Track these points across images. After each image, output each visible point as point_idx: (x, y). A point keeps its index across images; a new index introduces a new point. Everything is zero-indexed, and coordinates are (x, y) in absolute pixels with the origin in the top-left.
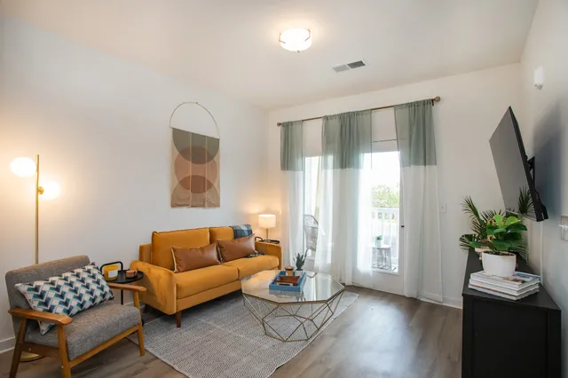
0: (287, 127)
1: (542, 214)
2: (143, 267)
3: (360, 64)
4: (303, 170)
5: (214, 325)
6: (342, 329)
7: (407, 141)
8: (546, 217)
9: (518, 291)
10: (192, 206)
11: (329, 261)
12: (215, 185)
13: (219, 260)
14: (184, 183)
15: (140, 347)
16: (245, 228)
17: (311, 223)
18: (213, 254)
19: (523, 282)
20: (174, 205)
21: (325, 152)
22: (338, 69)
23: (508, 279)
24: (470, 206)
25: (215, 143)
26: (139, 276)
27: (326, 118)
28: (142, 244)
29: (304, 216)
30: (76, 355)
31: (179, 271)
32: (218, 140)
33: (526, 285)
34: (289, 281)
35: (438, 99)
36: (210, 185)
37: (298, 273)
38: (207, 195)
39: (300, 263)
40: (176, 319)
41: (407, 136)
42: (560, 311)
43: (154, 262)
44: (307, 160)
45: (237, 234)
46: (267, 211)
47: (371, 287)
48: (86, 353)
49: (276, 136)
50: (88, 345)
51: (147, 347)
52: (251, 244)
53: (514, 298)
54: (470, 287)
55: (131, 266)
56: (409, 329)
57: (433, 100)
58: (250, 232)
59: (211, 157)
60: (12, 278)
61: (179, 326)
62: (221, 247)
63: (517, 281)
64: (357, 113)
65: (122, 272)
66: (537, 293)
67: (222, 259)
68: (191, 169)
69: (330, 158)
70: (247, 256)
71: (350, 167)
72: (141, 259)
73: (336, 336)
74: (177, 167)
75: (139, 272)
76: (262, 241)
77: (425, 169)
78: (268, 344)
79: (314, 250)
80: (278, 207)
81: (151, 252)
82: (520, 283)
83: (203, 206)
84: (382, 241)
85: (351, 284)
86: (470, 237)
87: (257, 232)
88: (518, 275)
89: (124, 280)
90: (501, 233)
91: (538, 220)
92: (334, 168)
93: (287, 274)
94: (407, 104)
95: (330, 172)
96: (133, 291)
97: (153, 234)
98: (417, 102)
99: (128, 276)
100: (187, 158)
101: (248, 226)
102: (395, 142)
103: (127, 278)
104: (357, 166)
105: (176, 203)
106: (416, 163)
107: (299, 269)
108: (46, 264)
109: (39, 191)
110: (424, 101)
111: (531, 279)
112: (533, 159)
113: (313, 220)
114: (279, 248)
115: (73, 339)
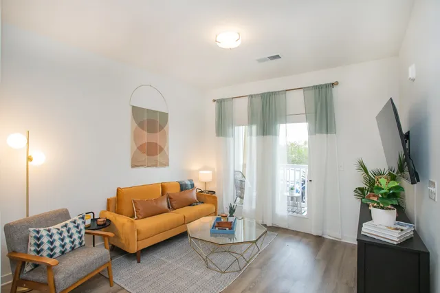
0: (220, 103)
1: (415, 178)
2: (111, 216)
3: (278, 57)
4: (233, 136)
5: (167, 260)
6: (265, 261)
7: (314, 115)
8: (418, 181)
9: (398, 238)
10: (148, 166)
11: (254, 207)
12: (165, 149)
13: (169, 208)
14: (141, 148)
15: (109, 280)
16: (189, 183)
17: (239, 177)
18: (165, 204)
19: (402, 230)
20: (133, 166)
21: (251, 123)
22: (260, 61)
23: (390, 228)
24: (362, 166)
25: (164, 116)
26: (108, 224)
27: (251, 96)
28: (109, 198)
29: (235, 171)
30: (61, 289)
31: (138, 218)
32: (167, 114)
33: (404, 233)
34: (224, 225)
35: (337, 83)
36: (162, 149)
37: (231, 219)
38: (159, 157)
39: (232, 211)
40: (136, 256)
41: (313, 111)
42: (428, 253)
43: (118, 212)
44: (236, 128)
45: (183, 187)
46: (205, 168)
47: (287, 227)
48: (69, 287)
49: (212, 109)
50: (70, 281)
51: (115, 279)
52: (194, 195)
53: (395, 243)
54: (362, 233)
55: (100, 214)
56: (317, 261)
57: (333, 84)
58: (193, 186)
59: (162, 128)
60: (9, 229)
61: (139, 262)
62: (170, 198)
63: (396, 229)
64: (275, 93)
65: (94, 220)
66: (412, 238)
67: (171, 208)
68: (146, 137)
69: (254, 128)
70: (191, 205)
71: (269, 134)
72: (108, 209)
73: (261, 267)
74: (136, 137)
75: (107, 220)
76: (202, 192)
77: (327, 137)
78: (209, 275)
79: (242, 198)
80: (213, 164)
81: (116, 204)
82: (399, 231)
83: (156, 166)
84: (295, 191)
85: (271, 225)
86: (361, 189)
87: (197, 185)
88: (398, 224)
89: (96, 227)
90: (385, 193)
91: (412, 184)
92: (257, 135)
93: (222, 220)
94: (313, 87)
95: (254, 138)
96: (104, 236)
97: (118, 190)
98: (321, 85)
99: (99, 223)
100: (143, 129)
101: (191, 181)
102: (305, 115)
103: (98, 225)
104: (275, 134)
105: (135, 164)
106: (321, 132)
107: (231, 215)
108: (34, 217)
109: (29, 159)
110: (326, 85)
111: (407, 227)
112: (409, 132)
113: (241, 175)
114: (215, 198)
115: (59, 277)
